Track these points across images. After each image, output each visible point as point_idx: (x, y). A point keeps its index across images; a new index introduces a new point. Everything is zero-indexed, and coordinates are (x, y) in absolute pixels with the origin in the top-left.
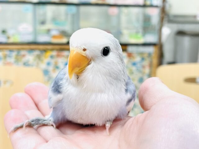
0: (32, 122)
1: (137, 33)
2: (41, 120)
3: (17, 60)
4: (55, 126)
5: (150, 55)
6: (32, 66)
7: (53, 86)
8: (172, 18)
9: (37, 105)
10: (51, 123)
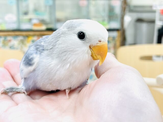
0: (7, 90)
1: (104, 20)
2: (15, 88)
3: (4, 45)
4: (26, 94)
5: (114, 38)
6: (17, 49)
7: (24, 61)
8: (132, 8)
9: (13, 77)
10: (24, 91)
